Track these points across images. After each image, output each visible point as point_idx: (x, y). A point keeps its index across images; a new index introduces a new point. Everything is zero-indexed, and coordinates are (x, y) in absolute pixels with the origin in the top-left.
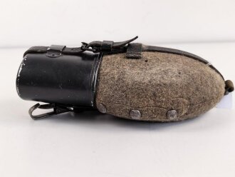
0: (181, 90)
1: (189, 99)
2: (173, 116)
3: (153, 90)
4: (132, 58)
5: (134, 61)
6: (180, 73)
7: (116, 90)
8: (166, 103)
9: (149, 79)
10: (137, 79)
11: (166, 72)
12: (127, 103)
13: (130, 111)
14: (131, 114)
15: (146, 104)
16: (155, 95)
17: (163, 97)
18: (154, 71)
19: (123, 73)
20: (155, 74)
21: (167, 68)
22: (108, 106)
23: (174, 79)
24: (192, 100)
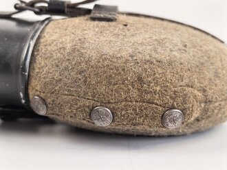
0: (189, 73)
1: (204, 91)
2: (174, 121)
3: (138, 70)
4: (100, 19)
5: (104, 23)
6: (185, 46)
7: (66, 69)
8: (162, 95)
9: (130, 51)
10: (108, 50)
11: (161, 42)
12: (86, 93)
13: (92, 109)
14: (94, 116)
15: (124, 96)
16: (140, 79)
17: (157, 84)
18: (139, 39)
19: (82, 41)
20: (142, 44)
21: (163, 37)
22: (49, 101)
23: (175, 53)
24: (210, 93)
